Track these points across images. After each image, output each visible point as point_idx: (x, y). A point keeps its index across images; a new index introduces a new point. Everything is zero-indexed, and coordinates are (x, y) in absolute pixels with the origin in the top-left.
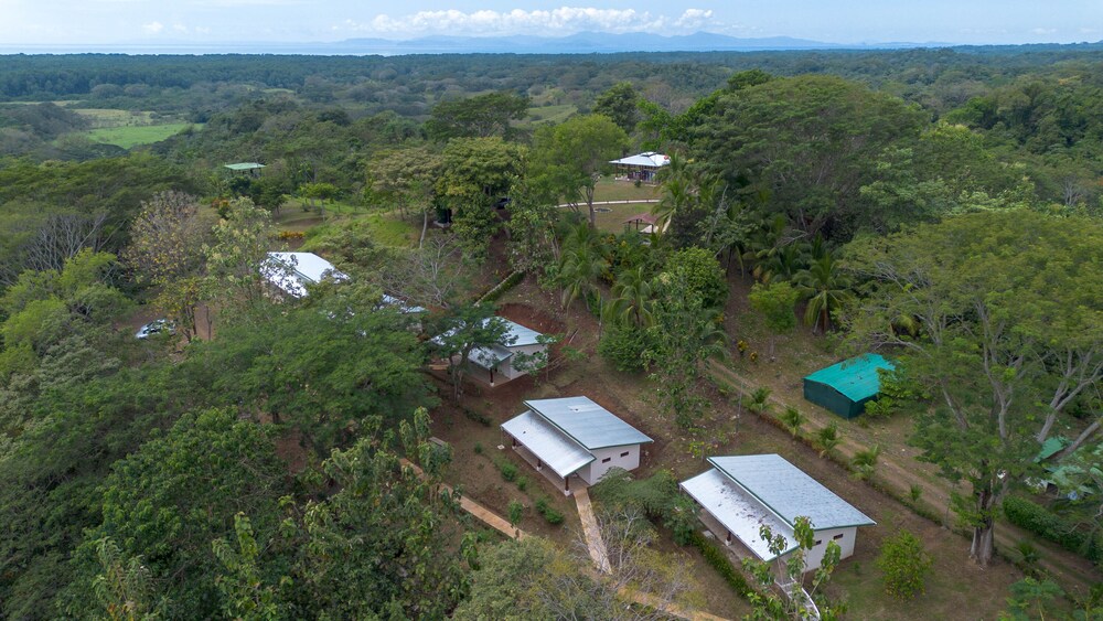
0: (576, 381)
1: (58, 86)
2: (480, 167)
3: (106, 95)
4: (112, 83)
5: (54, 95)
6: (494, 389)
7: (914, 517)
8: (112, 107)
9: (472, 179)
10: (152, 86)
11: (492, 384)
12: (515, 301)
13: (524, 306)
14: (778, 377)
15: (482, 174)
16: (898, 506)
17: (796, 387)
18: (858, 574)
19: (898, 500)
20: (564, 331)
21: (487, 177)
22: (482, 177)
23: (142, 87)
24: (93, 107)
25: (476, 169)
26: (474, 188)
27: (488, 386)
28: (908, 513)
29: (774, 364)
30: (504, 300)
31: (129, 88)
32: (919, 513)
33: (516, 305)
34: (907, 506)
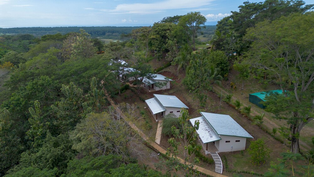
0: (175, 92)
1: (99, 33)
2: (160, 29)
3: (109, 35)
4: (111, 33)
5: (97, 35)
6: (150, 92)
7: (273, 140)
8: (110, 39)
9: (158, 34)
10: (120, 34)
11: (150, 91)
12: (167, 70)
13: (169, 72)
14: (242, 94)
15: (161, 32)
16: (269, 136)
17: (247, 98)
18: (243, 155)
19: (269, 134)
20: (177, 79)
21: (162, 33)
22: (160, 32)
23: (117, 34)
24: (105, 38)
25: (159, 30)
26: (158, 36)
27: (149, 91)
28: (272, 138)
29: (243, 91)
30: (164, 70)
31: (114, 34)
32: (276, 139)
33: (166, 72)
34: (273, 136)
